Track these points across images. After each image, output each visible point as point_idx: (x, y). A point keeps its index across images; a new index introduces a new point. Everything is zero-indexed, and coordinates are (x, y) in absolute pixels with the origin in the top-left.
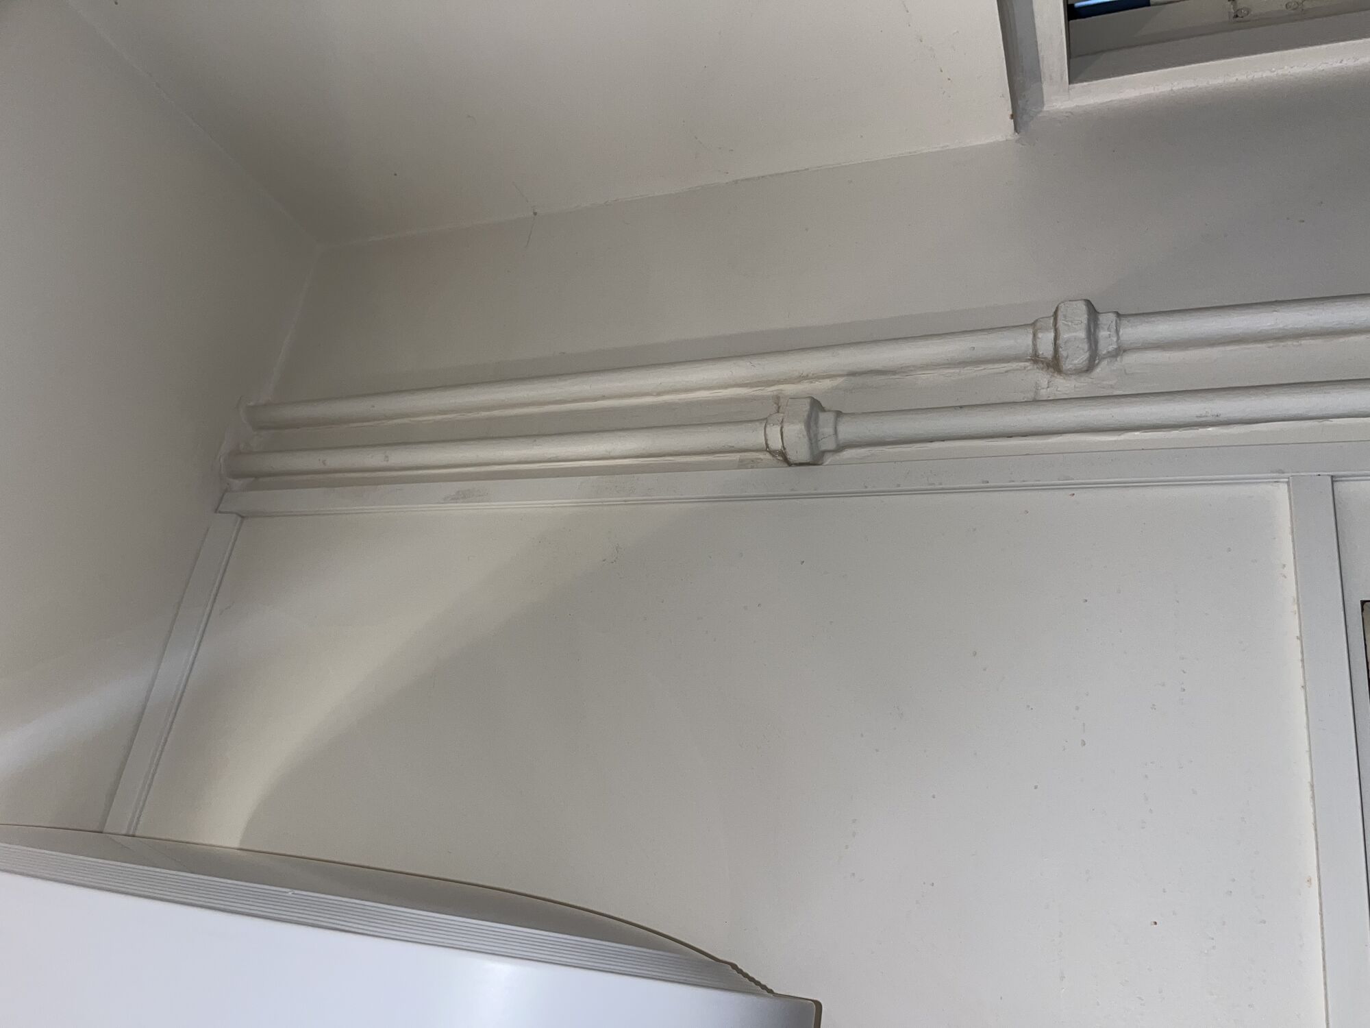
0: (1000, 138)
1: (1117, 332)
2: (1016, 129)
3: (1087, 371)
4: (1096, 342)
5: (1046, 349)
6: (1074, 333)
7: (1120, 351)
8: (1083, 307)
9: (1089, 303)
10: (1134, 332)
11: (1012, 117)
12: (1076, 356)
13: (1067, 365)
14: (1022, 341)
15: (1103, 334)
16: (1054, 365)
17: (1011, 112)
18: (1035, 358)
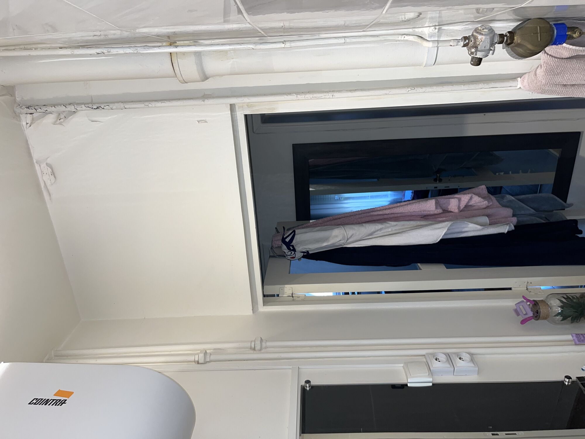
0: (250, 314)
1: (266, 343)
2: (253, 313)
3: (260, 350)
4: (262, 345)
5: (253, 346)
6: (258, 343)
7: (266, 348)
8: (260, 338)
9: (261, 338)
10: (269, 344)
11: (252, 310)
12: (258, 347)
13: (256, 349)
14: (249, 345)
15: (263, 343)
16: (254, 349)
17: (252, 309)
18: (251, 348)
